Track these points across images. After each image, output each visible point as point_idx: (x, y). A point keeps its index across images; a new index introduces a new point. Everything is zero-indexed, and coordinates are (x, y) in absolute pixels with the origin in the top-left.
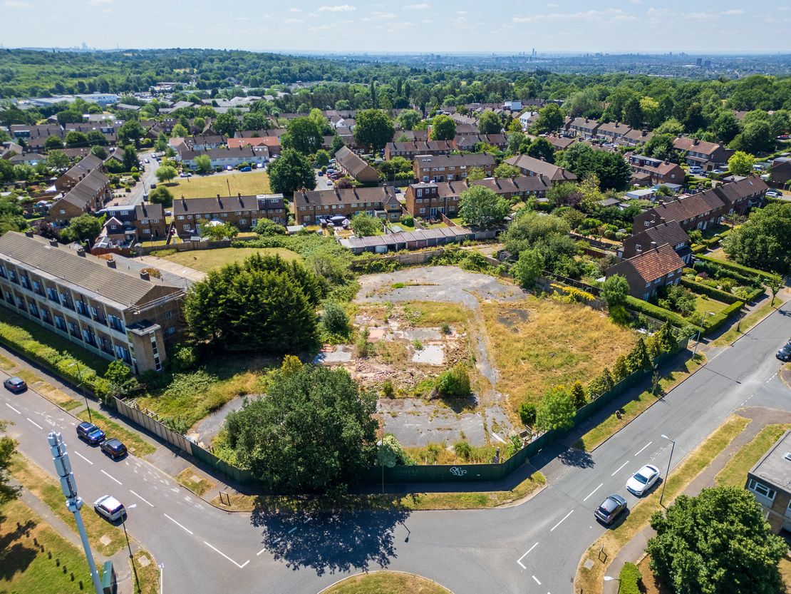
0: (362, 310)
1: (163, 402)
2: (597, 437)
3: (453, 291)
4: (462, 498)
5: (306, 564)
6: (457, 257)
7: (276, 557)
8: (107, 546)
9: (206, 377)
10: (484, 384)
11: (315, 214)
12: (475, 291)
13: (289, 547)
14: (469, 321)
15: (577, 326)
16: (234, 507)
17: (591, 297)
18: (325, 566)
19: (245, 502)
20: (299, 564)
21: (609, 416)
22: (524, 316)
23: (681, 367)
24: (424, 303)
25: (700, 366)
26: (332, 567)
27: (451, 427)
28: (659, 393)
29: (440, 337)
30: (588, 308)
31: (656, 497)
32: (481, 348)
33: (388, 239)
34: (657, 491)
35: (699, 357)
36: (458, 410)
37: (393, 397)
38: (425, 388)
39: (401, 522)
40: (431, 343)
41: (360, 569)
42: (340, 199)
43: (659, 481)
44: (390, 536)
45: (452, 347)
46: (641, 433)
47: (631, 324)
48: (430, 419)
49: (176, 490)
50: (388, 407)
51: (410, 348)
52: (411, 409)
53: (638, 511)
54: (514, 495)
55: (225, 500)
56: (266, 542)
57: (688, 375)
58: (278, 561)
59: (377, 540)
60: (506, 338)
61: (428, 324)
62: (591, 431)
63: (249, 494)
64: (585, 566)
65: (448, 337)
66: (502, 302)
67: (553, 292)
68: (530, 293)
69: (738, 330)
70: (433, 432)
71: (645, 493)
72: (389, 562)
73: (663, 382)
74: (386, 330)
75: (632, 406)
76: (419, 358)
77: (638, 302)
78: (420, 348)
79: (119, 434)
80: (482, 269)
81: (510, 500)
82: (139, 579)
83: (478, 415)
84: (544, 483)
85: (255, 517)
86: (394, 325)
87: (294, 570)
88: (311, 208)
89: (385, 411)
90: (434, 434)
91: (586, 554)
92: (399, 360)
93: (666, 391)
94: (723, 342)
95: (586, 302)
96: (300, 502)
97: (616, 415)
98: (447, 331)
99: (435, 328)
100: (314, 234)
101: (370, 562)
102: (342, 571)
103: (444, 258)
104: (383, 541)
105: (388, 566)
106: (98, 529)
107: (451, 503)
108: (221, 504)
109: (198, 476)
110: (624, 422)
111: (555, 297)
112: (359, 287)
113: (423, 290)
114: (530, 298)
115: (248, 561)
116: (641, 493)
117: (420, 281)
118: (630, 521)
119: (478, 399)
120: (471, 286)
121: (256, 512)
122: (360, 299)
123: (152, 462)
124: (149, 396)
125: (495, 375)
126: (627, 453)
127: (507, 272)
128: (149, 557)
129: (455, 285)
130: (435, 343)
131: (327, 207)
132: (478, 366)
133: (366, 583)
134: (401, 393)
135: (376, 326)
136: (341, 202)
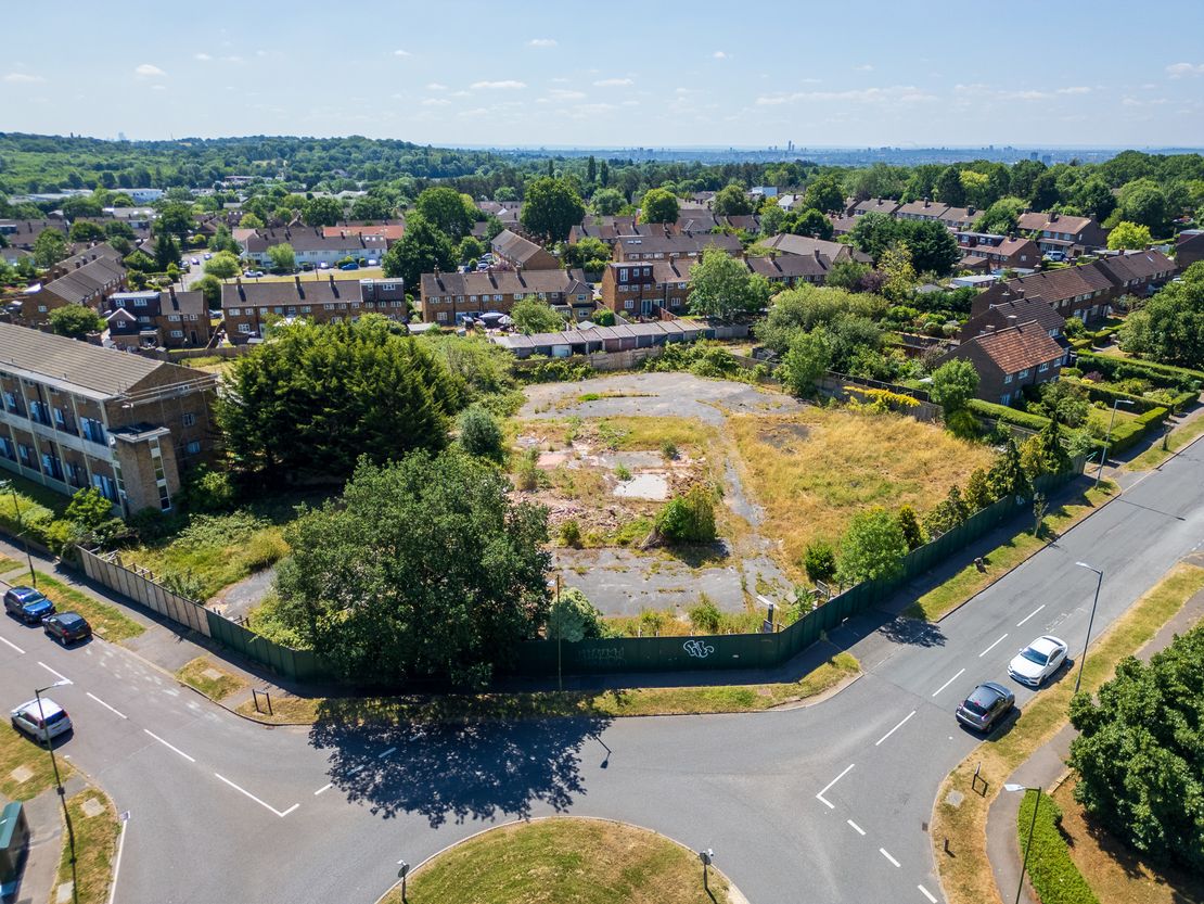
0: (528, 429)
1: (167, 557)
2: (945, 599)
3: (682, 403)
4: (707, 696)
5: (409, 808)
6: (687, 359)
7: (352, 798)
8: (24, 784)
9: (250, 520)
10: (739, 526)
11: (455, 310)
12: (717, 403)
13: (378, 779)
14: (709, 442)
15: (893, 444)
16: (278, 717)
17: (913, 401)
18: (447, 810)
19: (301, 708)
20: (396, 808)
21: (963, 568)
22: (803, 433)
23: (1078, 499)
24: (632, 419)
25: (1110, 498)
26: (460, 812)
27: (683, 588)
28: (1044, 533)
29: (661, 463)
30: (910, 419)
31: (1065, 687)
32: (731, 477)
33: (573, 336)
34: (1066, 679)
35: (1106, 485)
36: (695, 562)
37: (579, 547)
38: (636, 532)
39: (594, 735)
40: (645, 471)
41: (514, 816)
42: (496, 287)
43: (1066, 665)
44: (572, 759)
45: (681, 476)
46: (1024, 593)
47: (985, 439)
48: (645, 576)
49: (174, 692)
50: (571, 561)
51: (611, 479)
52: (613, 562)
53: (1036, 712)
54: (804, 690)
55: (264, 707)
56: (334, 773)
57: (1091, 510)
58: (354, 804)
59: (549, 767)
60: (775, 462)
61: (639, 447)
62: (934, 591)
63: (309, 696)
64: (947, 802)
65: (674, 463)
66: (763, 415)
67: (848, 400)
68: (810, 403)
69: (1165, 448)
70: (650, 595)
71: (1045, 682)
72: (570, 802)
73: (1050, 521)
74: (568, 455)
75: (1002, 554)
76: (624, 490)
77: (993, 408)
78: (627, 478)
79: (81, 608)
80: (727, 375)
81: (797, 698)
82: (76, 838)
83: (731, 570)
84: (857, 670)
85: (318, 733)
86: (582, 449)
87: (385, 817)
88: (449, 300)
89: (565, 567)
90: (654, 599)
91: (947, 781)
92: (590, 494)
93: (1058, 532)
94: (1144, 464)
95: (905, 410)
96: (405, 706)
97: (975, 567)
98: (672, 454)
99: (651, 452)
100: (452, 336)
101: (533, 803)
102: (480, 818)
103: (666, 360)
104: (560, 768)
105: (568, 807)
106: (11, 756)
107: (687, 704)
108: (256, 713)
109: (216, 668)
110: (991, 577)
111: (853, 407)
112: (524, 400)
113: (630, 402)
114: (811, 410)
115: (297, 805)
116: (1038, 682)
117: (626, 391)
118: (1024, 726)
119: (729, 548)
120: (710, 396)
121: (319, 726)
122: (525, 416)
123: (134, 650)
124: (143, 548)
125: (758, 513)
126: (1002, 622)
127: (770, 375)
128: (103, 800)
129: (685, 395)
130: (653, 471)
131: (474, 298)
132: (727, 502)
133: (524, 837)
134: (594, 540)
135: (552, 450)
136: (497, 291)
